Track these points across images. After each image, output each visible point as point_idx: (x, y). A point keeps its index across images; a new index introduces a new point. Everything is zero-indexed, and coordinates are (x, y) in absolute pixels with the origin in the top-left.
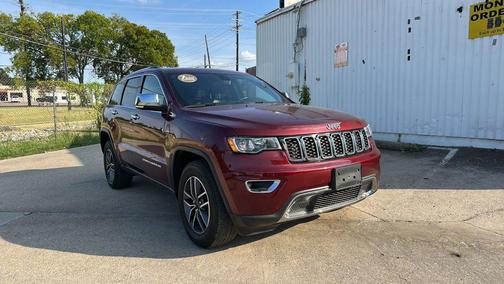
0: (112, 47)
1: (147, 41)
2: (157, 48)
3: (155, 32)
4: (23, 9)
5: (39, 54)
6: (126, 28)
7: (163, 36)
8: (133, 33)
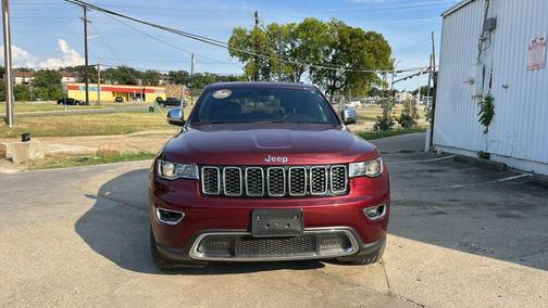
0: (327, 53)
1: (360, 44)
2: (372, 50)
3: (370, 34)
4: (257, 22)
5: (265, 62)
6: (340, 32)
7: (379, 37)
8: (346, 35)
